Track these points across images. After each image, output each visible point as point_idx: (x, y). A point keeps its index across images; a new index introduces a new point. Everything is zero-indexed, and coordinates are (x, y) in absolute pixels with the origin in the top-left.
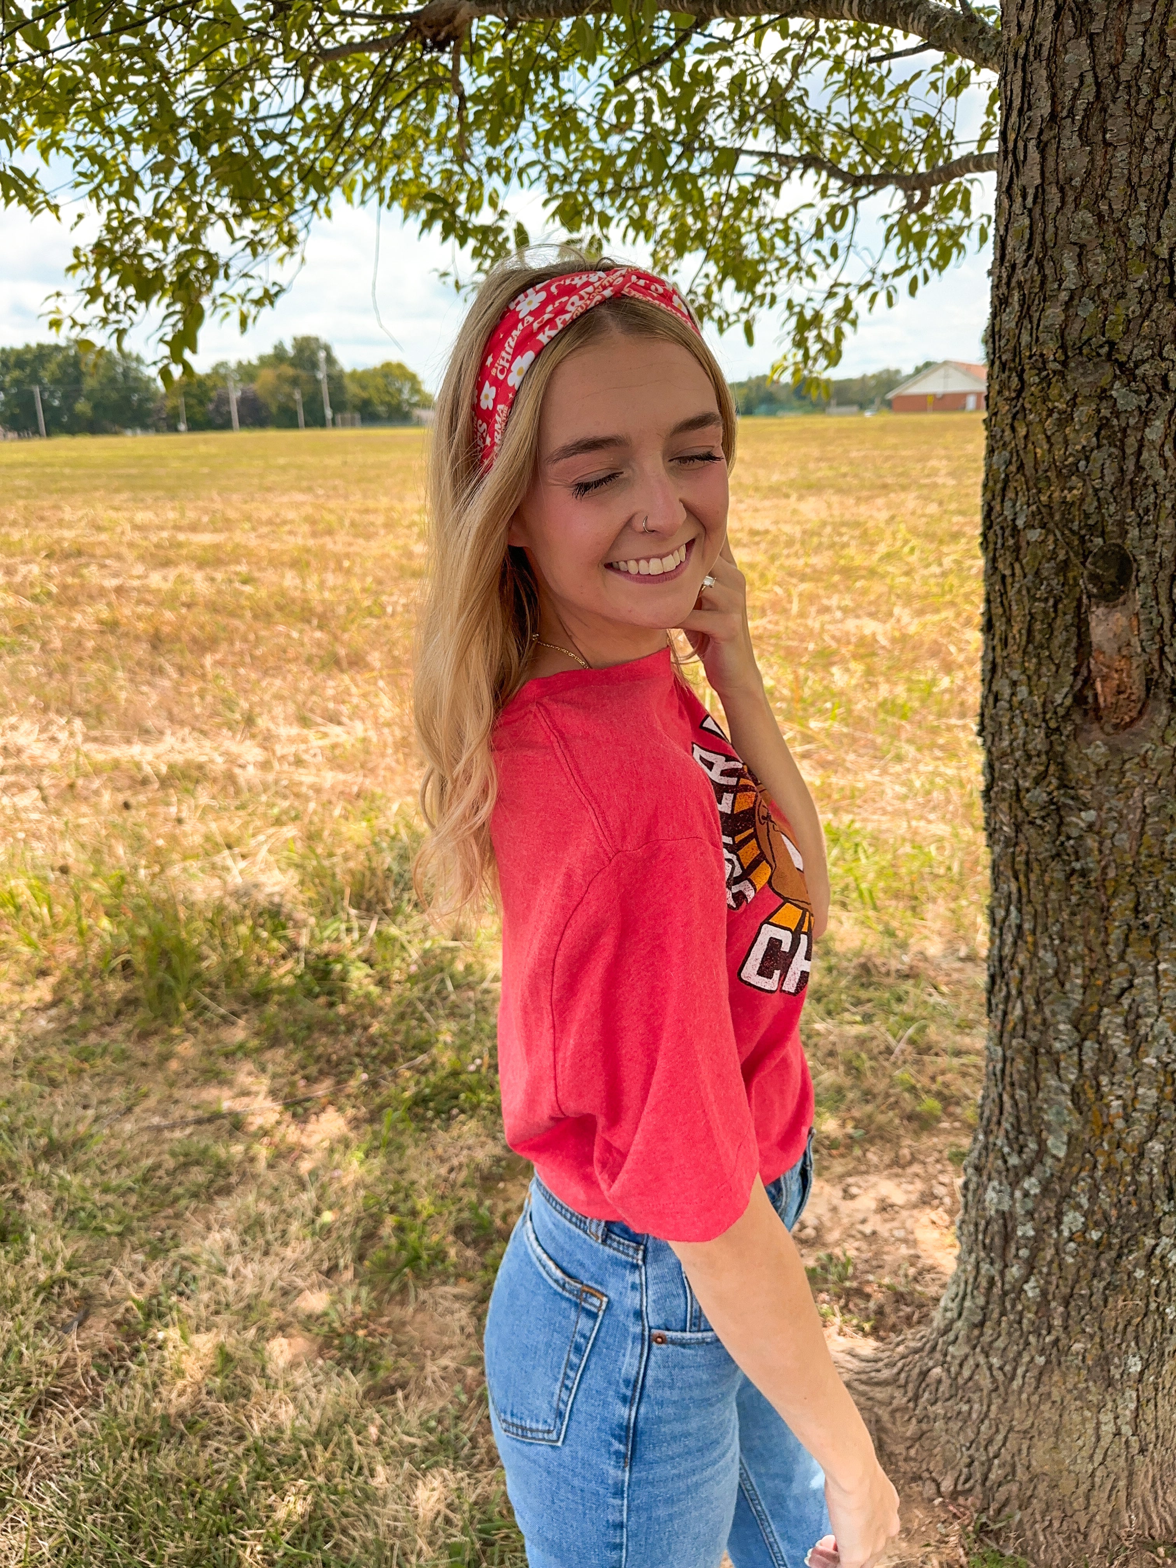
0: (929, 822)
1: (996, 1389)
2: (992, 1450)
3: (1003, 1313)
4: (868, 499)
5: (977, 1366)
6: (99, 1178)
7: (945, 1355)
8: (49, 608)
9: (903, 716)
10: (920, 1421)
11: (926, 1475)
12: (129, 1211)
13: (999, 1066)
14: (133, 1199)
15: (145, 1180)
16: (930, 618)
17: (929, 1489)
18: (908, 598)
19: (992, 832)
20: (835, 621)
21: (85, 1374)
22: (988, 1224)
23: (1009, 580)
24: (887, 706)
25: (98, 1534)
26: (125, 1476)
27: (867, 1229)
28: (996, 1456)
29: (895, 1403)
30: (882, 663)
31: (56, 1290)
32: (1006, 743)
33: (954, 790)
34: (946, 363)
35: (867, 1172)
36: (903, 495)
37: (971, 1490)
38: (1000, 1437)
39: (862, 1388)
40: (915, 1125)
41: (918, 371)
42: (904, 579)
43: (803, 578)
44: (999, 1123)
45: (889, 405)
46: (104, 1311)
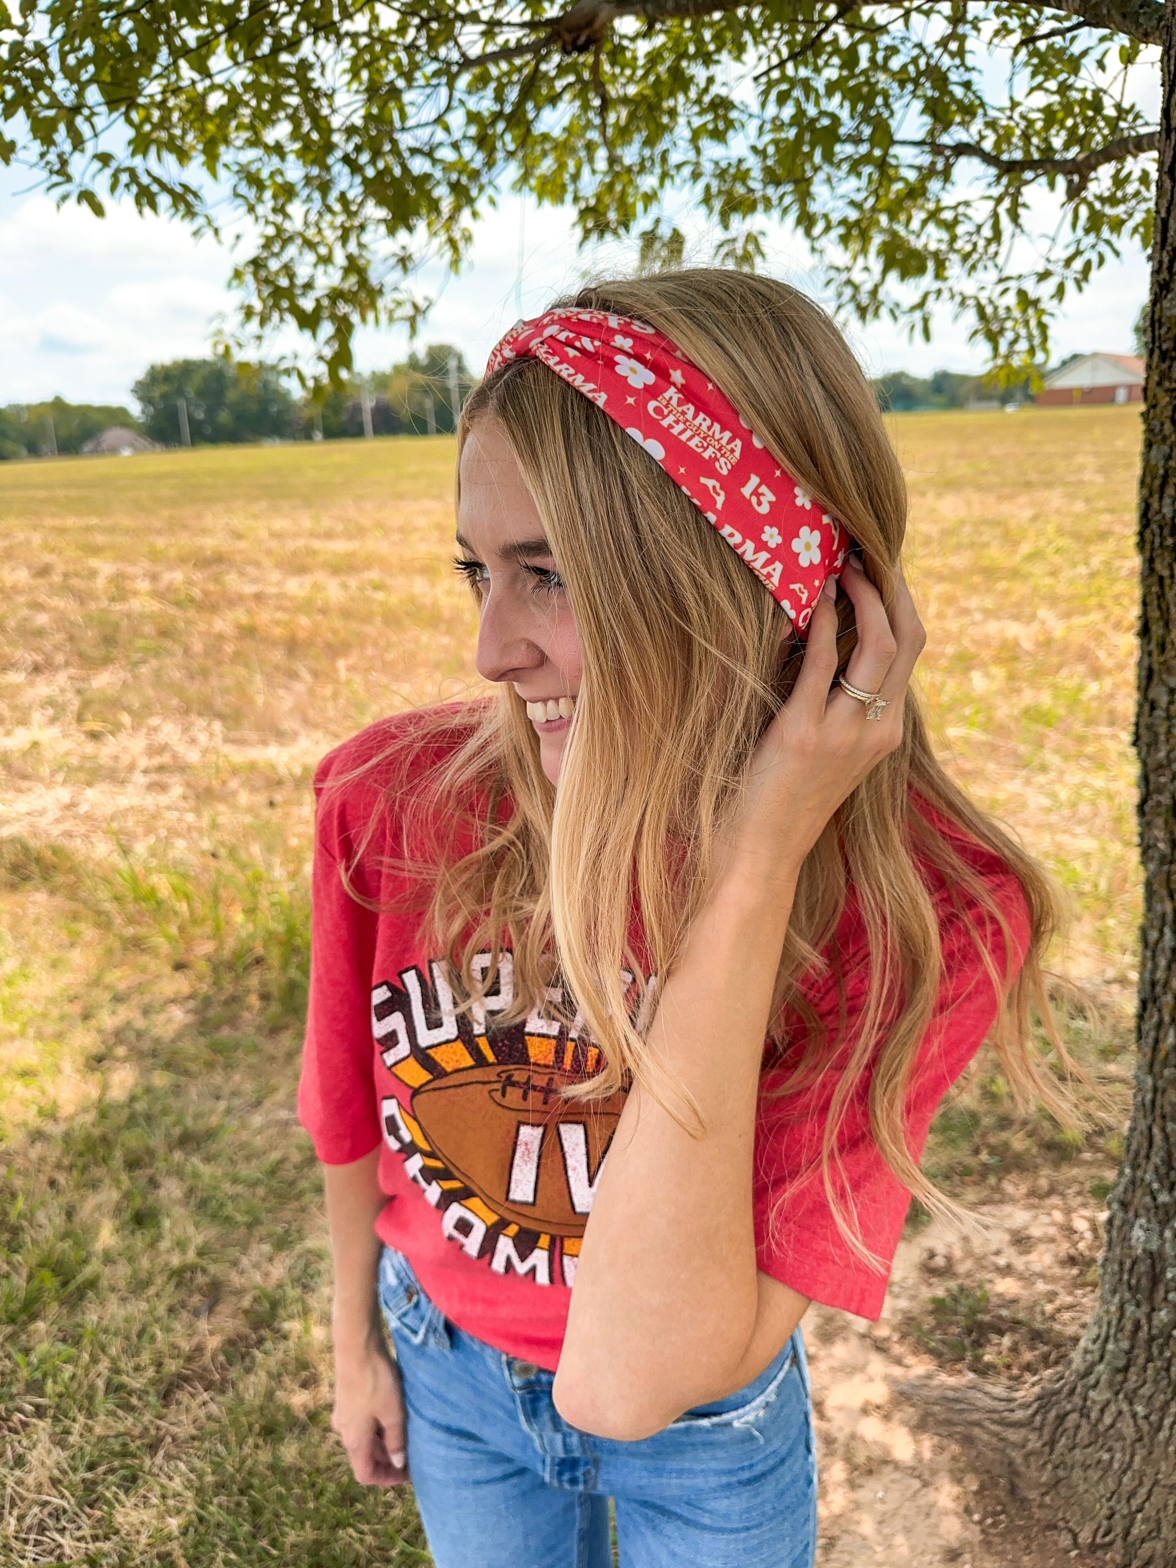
0: (1075, 836)
1: (1140, 1439)
2: (1135, 1503)
3: (1149, 1359)
4: (1011, 497)
5: (1120, 1413)
6: (230, 1169)
7: (1085, 1399)
8: (192, 613)
9: (1048, 724)
10: (1056, 1467)
11: (1061, 1524)
12: (256, 1201)
13: (1149, 1097)
14: (261, 1191)
15: (273, 1172)
16: (1079, 621)
17: (1065, 1540)
18: (1053, 600)
19: (1146, 849)
20: (974, 623)
21: (213, 1358)
22: (1134, 1263)
23: (1167, 582)
24: (1032, 714)
25: (223, 1517)
26: (249, 1462)
27: (1002, 1261)
28: (1140, 1510)
29: (1030, 1446)
30: (1025, 667)
31: (188, 1275)
32: (1162, 754)
33: (1103, 803)
34: (1095, 355)
35: (1002, 1202)
36: (1046, 494)
37: (1111, 1544)
38: (1143, 1491)
39: (995, 1428)
40: (1052, 1155)
41: (1064, 363)
42: (1048, 581)
43: (941, 578)
44: (1148, 1157)
45: (1031, 399)
46: (234, 1299)
